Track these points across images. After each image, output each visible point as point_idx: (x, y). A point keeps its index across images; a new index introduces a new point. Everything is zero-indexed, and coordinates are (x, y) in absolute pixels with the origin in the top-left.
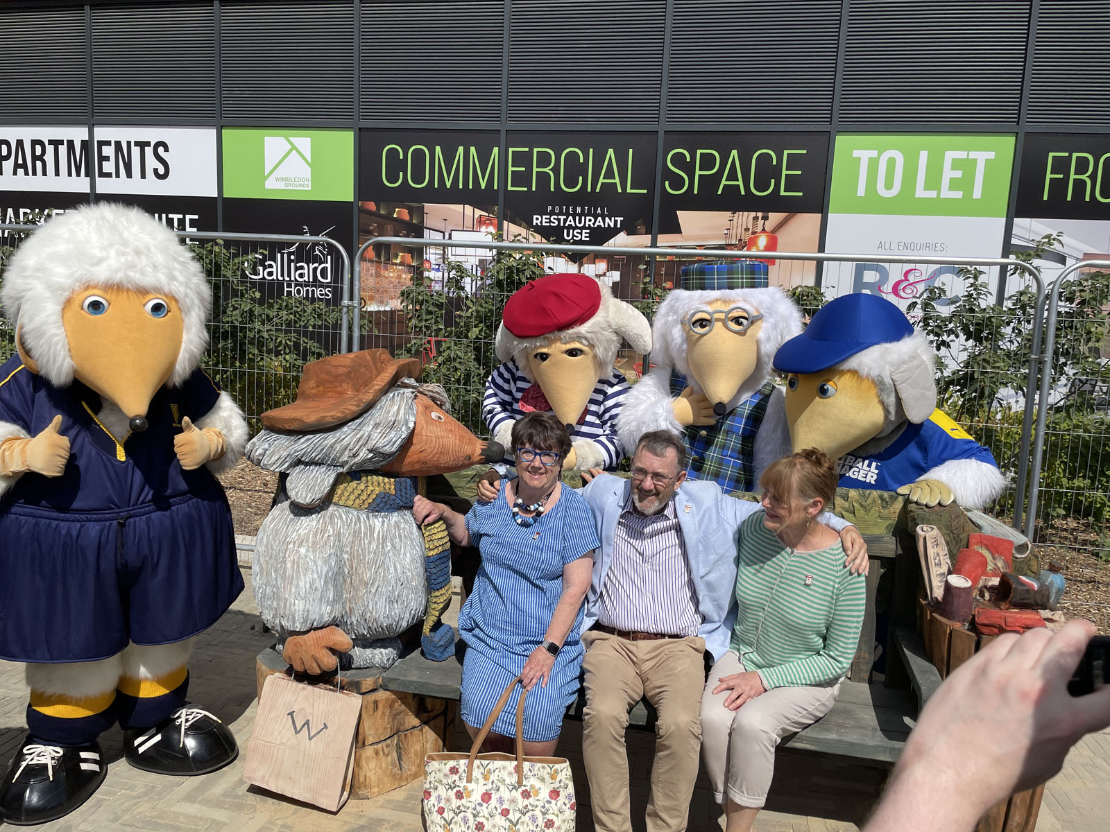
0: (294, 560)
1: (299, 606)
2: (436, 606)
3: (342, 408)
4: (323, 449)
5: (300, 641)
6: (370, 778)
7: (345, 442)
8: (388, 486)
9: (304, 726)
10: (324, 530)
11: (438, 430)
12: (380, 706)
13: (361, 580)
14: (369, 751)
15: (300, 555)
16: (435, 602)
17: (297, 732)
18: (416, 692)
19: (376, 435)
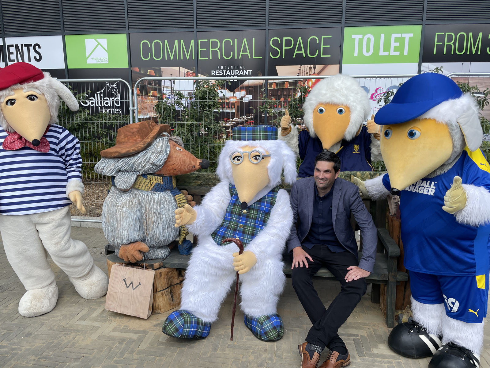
0: (121, 213)
1: (125, 233)
2: (184, 231)
3: (137, 146)
4: (130, 165)
5: (126, 248)
6: (160, 305)
7: (139, 161)
8: (159, 180)
9: (130, 284)
10: (133, 200)
11: (180, 155)
12: (163, 274)
13: (151, 221)
14: (159, 294)
15: (123, 211)
16: (183, 230)
17: (127, 287)
18: (178, 268)
19: (153, 157)
